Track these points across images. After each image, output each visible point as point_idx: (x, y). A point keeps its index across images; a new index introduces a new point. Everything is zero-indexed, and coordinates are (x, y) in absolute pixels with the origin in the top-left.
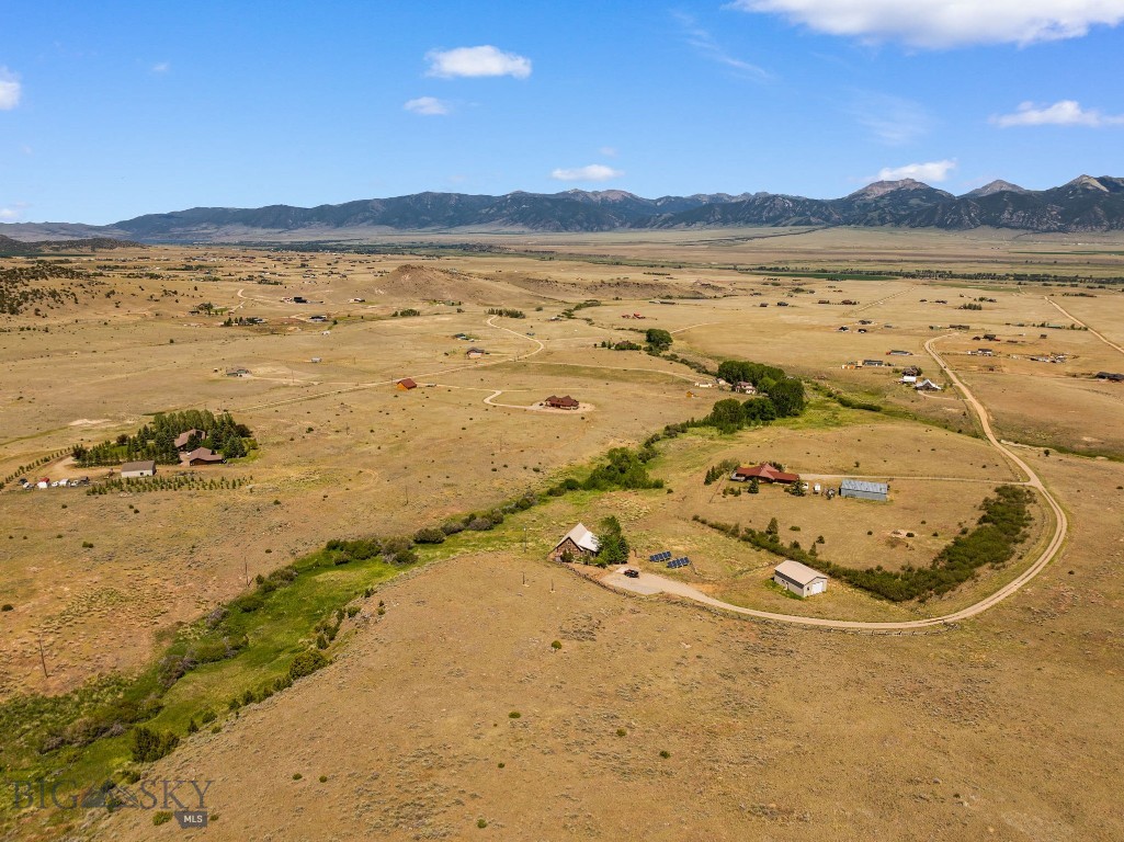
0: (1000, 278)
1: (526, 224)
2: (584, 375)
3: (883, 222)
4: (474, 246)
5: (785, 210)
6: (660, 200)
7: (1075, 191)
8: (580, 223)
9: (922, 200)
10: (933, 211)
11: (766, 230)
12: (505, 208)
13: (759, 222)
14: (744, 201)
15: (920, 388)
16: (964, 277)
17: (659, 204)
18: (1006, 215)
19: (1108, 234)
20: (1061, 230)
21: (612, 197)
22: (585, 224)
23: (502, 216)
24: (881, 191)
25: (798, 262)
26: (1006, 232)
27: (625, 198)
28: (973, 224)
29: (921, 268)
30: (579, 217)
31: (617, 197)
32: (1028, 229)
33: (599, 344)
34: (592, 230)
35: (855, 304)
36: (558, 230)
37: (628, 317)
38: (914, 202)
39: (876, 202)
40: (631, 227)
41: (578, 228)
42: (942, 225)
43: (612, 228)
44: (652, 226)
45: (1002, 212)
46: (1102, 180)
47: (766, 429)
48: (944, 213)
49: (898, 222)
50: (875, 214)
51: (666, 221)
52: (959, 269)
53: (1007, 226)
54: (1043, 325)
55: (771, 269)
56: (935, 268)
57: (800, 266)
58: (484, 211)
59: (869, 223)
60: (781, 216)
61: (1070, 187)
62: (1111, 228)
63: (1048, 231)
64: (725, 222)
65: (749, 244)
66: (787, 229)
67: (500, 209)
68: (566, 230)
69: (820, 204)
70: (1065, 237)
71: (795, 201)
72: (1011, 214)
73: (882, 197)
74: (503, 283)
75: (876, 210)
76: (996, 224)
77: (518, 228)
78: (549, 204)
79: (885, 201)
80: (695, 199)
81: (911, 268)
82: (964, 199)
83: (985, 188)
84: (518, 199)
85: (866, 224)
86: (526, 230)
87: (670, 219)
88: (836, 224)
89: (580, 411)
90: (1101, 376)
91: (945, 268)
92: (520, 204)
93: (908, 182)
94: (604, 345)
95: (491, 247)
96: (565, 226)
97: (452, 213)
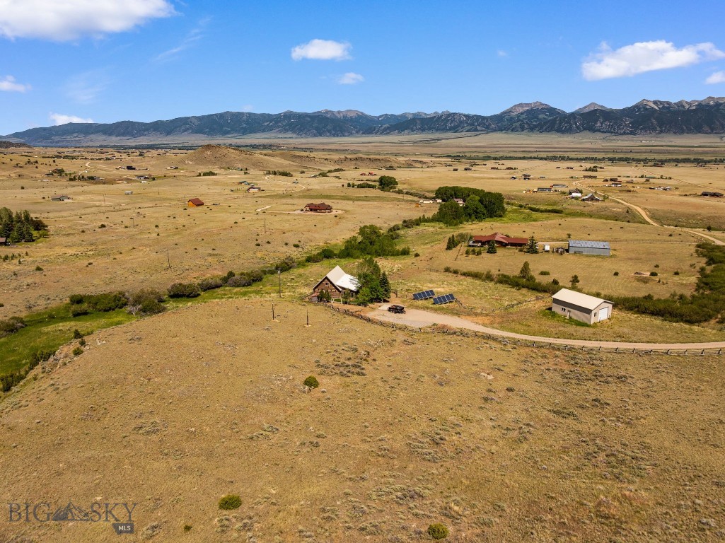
0: (599, 160)
1: (294, 132)
2: (336, 199)
3: (523, 129)
4: (260, 146)
5: (461, 122)
6: (380, 116)
7: (639, 109)
8: (329, 131)
9: (546, 115)
10: (554, 121)
11: (450, 134)
12: (280, 121)
13: (445, 130)
14: (435, 117)
15: (587, 200)
16: (577, 159)
17: (380, 119)
18: (599, 124)
19: (660, 135)
20: (631, 133)
21: (350, 115)
22: (333, 132)
23: (278, 127)
24: (520, 110)
25: (472, 152)
26: (599, 135)
27: (358, 115)
28: (579, 130)
29: (550, 155)
30: (328, 127)
31: (353, 115)
32: (612, 133)
33: (346, 185)
34: (337, 136)
35: (515, 169)
36: (315, 136)
37: (365, 174)
38: (541, 116)
39: (518, 116)
40: (363, 133)
41: (328, 134)
42: (560, 131)
43: (351, 134)
44: (376, 133)
45: (596, 122)
46: (655, 102)
47: (481, 224)
48: (560, 123)
49: (532, 129)
50: (518, 124)
51: (385, 129)
52: (572, 155)
53: (599, 131)
54: (642, 177)
55: (455, 156)
56: (558, 154)
57: (473, 155)
58: (266, 124)
59: (514, 130)
60: (458, 126)
61: (636, 106)
62: (661, 132)
63: (625, 133)
64: (423, 130)
65: (438, 143)
66: (463, 134)
67: (277, 122)
68: (321, 136)
69: (484, 118)
70: (635, 138)
71: (467, 116)
72: (602, 123)
73: (522, 114)
74: (277, 158)
75: (518, 121)
76: (592, 129)
77: (289, 134)
78: (309, 119)
79: (524, 116)
80: (403, 116)
81: (544, 155)
82: (572, 114)
83: (585, 107)
84: (288, 116)
85: (512, 130)
86: (294, 136)
87: (388, 128)
88: (494, 130)
89: (334, 212)
90: (705, 194)
91: (565, 154)
92: (290, 119)
93: (538, 104)
94: (349, 185)
95: (270, 145)
96: (320, 133)
97: (245, 125)
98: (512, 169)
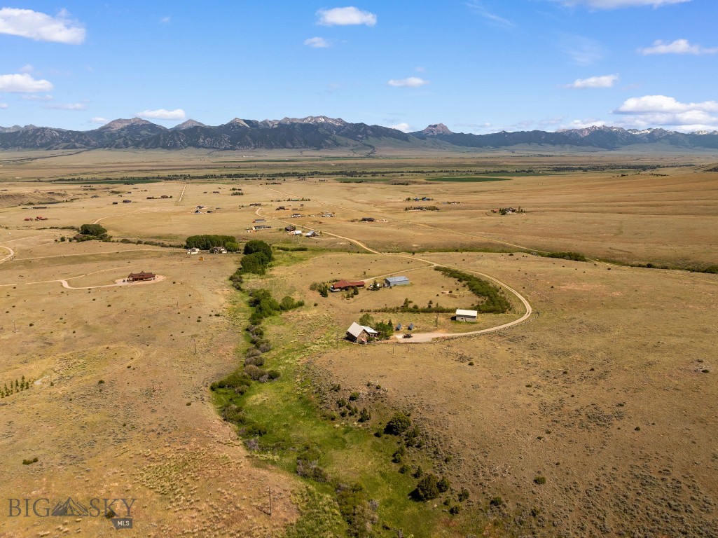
3: (127, 146)
5: (54, 138)
7: (234, 127)
9: (148, 131)
10: (158, 138)
11: (42, 152)
13: (34, 147)
14: (19, 132)
16: (199, 178)
18: (201, 140)
19: (255, 150)
20: (231, 149)
24: (120, 126)
25: (85, 174)
26: (203, 151)
28: (183, 146)
29: (171, 173)
32: (215, 148)
33: (59, 240)
35: (171, 197)
37: (32, 220)
38: (143, 132)
39: (119, 133)
42: (165, 147)
45: (198, 139)
46: (245, 121)
48: (165, 140)
49: (137, 145)
50: (121, 141)
52: (192, 173)
53: (203, 147)
54: (289, 200)
56: (178, 173)
57: (90, 177)
59: (118, 147)
60: (51, 142)
61: (231, 124)
62: (256, 147)
63: (225, 149)
64: (5, 147)
65: (34, 163)
66: (60, 151)
69: (80, 133)
70: (235, 153)
71: (59, 131)
72: (204, 140)
73: (122, 129)
75: (120, 137)
76: (197, 146)
79: (125, 132)
81: (166, 174)
82: (176, 131)
83: (184, 124)
85: (116, 147)
88: (95, 147)
90: (364, 220)
91: (182, 172)
93: (137, 118)
98: (167, 197)
